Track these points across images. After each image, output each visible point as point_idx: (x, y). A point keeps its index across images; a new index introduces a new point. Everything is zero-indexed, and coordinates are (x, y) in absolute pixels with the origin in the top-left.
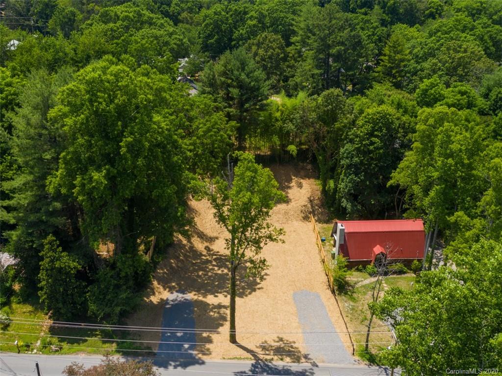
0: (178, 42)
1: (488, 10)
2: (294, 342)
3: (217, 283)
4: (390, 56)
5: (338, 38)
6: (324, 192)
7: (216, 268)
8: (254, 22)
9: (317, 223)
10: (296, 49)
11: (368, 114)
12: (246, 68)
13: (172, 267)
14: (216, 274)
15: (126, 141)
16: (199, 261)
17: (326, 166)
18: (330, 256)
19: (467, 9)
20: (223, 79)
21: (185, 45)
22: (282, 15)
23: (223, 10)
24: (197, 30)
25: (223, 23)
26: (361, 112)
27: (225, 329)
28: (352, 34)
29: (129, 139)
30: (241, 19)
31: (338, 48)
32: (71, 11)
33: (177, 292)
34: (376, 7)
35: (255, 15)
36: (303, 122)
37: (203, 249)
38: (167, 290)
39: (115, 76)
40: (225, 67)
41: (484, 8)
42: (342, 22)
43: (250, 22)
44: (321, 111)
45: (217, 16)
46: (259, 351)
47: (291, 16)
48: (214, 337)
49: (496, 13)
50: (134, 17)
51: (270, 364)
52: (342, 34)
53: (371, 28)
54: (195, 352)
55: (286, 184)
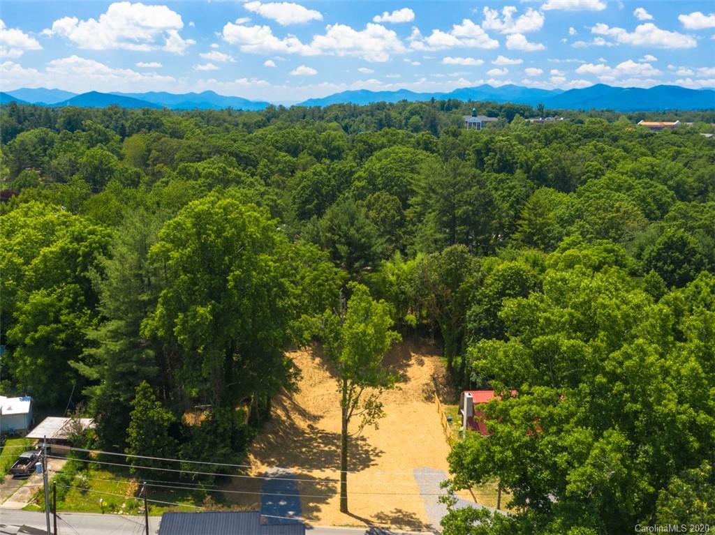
0: (271, 203)
1: (661, 174)
2: (415, 514)
3: (323, 459)
4: (530, 220)
5: (465, 196)
6: (450, 368)
7: (322, 445)
8: (363, 183)
9: (443, 404)
10: (415, 212)
11: (498, 271)
12: (356, 222)
13: (270, 443)
14: (322, 451)
15: (234, 275)
16: (301, 438)
17: (452, 337)
18: (457, 434)
19: (634, 173)
20: (329, 235)
21: (279, 207)
22: (398, 174)
23: (324, 170)
24: (291, 195)
25: (324, 185)
26: (490, 269)
27: (335, 500)
28: (482, 191)
29: (238, 272)
30: (347, 181)
31: (465, 208)
32: (136, 172)
33: (277, 466)
34: (518, 171)
35: (363, 175)
36: (423, 283)
37: (306, 427)
38: (266, 464)
39: (225, 209)
40: (332, 221)
41: (657, 172)
42: (469, 178)
43: (357, 183)
44: (443, 271)
45: (317, 177)
46: (374, 520)
47: (408, 175)
48: (322, 506)
49: (671, 178)
50: (220, 174)
51: (387, 531)
52: (469, 192)
53: (507, 188)
54: (300, 519)
55: (405, 361)
